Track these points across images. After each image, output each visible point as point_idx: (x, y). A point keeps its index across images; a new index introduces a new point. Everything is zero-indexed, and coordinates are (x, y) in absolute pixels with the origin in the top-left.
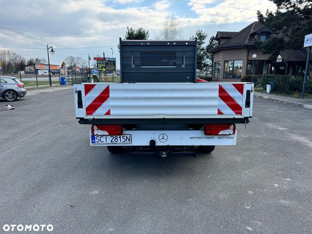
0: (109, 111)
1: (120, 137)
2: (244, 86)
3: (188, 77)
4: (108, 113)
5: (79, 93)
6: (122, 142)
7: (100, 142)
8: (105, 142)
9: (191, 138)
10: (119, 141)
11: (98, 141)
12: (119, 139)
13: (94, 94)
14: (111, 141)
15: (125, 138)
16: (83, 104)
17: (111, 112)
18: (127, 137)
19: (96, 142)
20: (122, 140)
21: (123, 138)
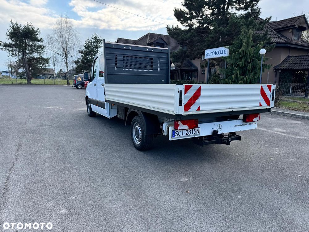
0: (199, 107)
1: (192, 130)
2: (272, 86)
3: (163, 81)
4: (199, 109)
5: (181, 93)
6: (193, 134)
7: (178, 136)
8: (182, 135)
9: (236, 126)
10: (191, 134)
11: (177, 135)
12: (191, 132)
13: (191, 93)
14: (186, 134)
15: (196, 130)
16: (183, 102)
17: (201, 108)
18: (197, 130)
19: (175, 136)
20: (194, 132)
21: (195, 131)
